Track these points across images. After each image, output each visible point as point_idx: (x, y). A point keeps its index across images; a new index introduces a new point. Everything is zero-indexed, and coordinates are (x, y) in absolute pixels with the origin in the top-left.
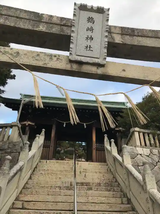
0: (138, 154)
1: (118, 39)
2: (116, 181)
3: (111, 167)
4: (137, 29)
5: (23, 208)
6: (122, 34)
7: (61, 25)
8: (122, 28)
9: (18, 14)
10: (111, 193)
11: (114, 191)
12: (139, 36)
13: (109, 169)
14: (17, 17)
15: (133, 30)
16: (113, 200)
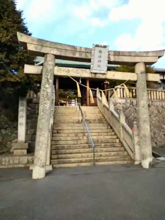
0: (118, 103)
1: (112, 59)
2: (104, 118)
3: (101, 110)
4: (121, 52)
5: (58, 133)
6: (114, 55)
7: (86, 53)
8: (115, 52)
9: (65, 47)
10: (102, 124)
11: (103, 123)
12: (121, 56)
13: (100, 111)
14: (65, 50)
15: (119, 52)
16: (103, 128)
